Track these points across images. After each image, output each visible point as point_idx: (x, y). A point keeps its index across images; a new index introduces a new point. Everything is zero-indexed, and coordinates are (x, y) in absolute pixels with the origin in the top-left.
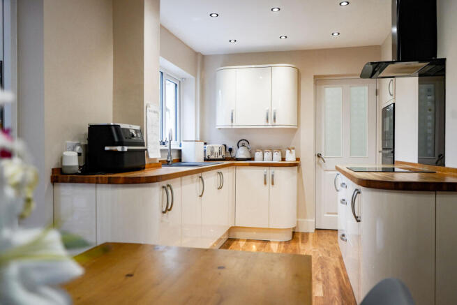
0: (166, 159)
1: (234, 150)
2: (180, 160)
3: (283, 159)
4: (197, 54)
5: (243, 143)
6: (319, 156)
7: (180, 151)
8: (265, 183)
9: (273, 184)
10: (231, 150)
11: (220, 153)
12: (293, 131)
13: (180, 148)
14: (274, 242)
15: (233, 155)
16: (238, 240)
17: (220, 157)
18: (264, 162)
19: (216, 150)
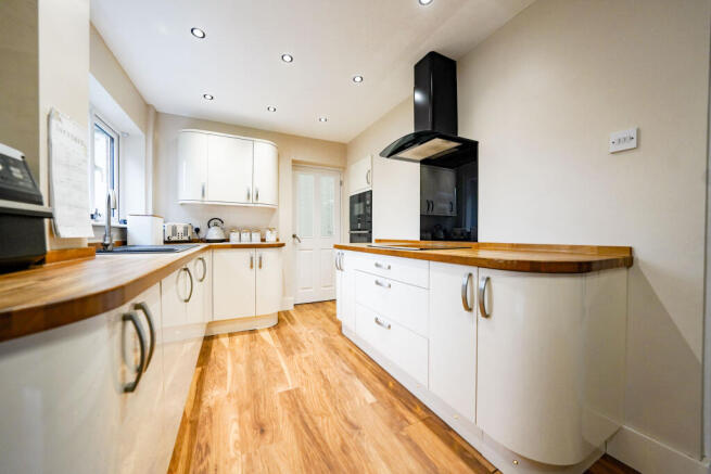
0: (101, 241)
1: (202, 230)
2: (124, 243)
3: (263, 240)
4: (148, 106)
5: (214, 222)
6: (294, 236)
7: (123, 231)
8: (252, 266)
9: (260, 266)
10: (197, 230)
11: (186, 233)
12: (272, 211)
13: (124, 226)
14: (263, 330)
15: (201, 235)
16: (217, 337)
17: (186, 238)
18: (242, 243)
19: (180, 230)
